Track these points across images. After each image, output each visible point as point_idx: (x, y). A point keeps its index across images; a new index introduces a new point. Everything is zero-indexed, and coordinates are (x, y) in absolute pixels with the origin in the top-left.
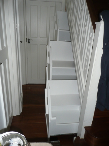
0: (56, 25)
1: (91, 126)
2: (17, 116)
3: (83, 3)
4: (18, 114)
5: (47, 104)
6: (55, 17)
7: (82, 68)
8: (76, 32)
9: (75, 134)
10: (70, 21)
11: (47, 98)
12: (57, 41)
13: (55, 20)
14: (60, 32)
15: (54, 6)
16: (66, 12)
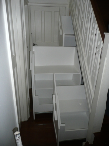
0: (61, 30)
1: (100, 132)
2: (25, 121)
3: (89, 10)
4: (26, 120)
5: (56, 110)
6: (60, 22)
7: (90, 75)
8: (82, 38)
9: (84, 139)
10: (75, 26)
11: (56, 104)
12: (62, 46)
13: (60, 25)
14: (65, 37)
15: (58, 11)
16: (70, 17)
